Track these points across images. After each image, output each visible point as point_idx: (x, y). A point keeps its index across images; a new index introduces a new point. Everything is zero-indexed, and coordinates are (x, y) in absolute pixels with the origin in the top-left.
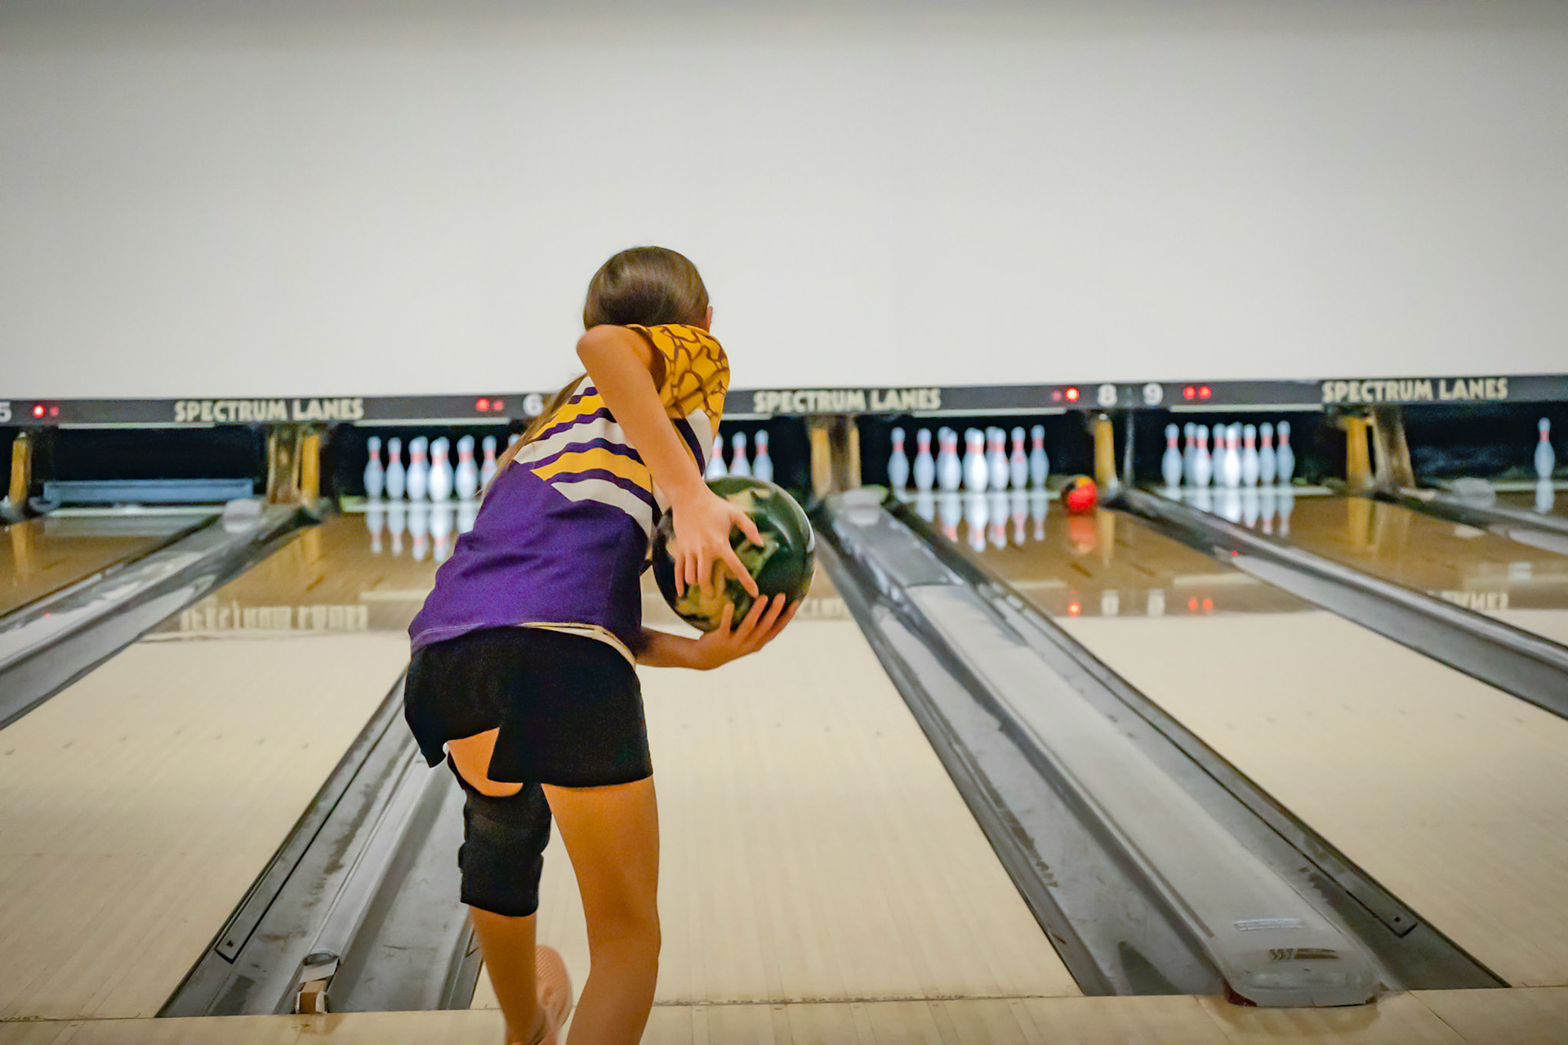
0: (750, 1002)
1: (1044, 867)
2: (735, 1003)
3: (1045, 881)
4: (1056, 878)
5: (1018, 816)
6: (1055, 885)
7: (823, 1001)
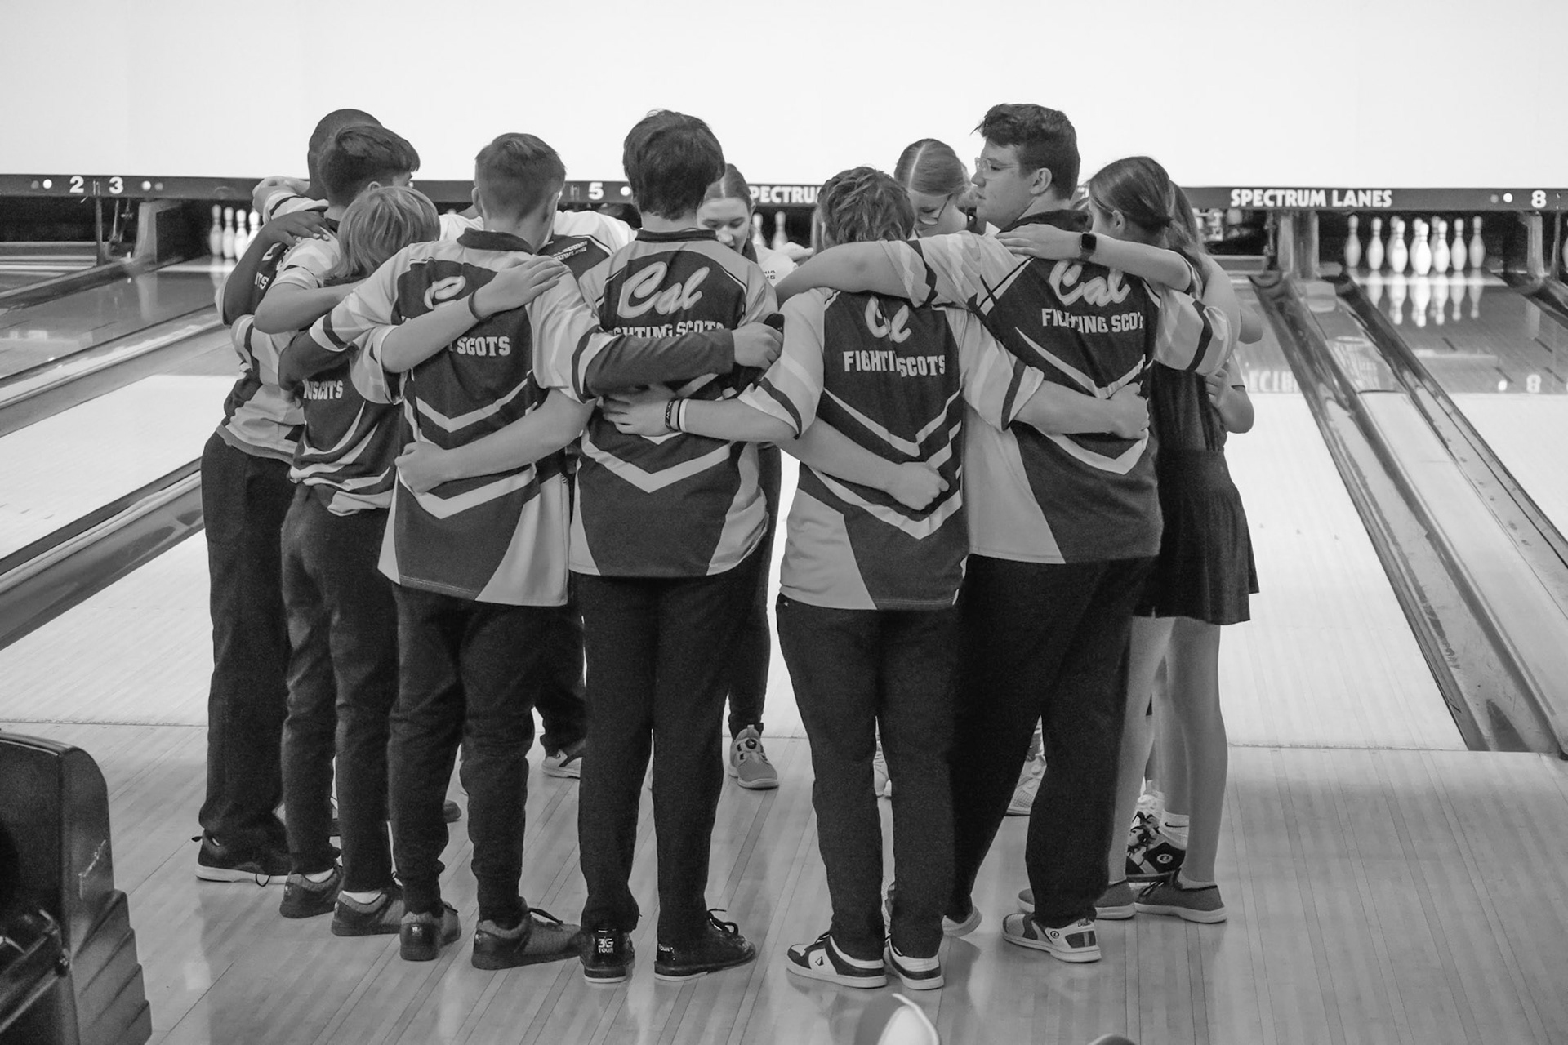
0: (1257, 746)
1: (1451, 652)
2: (1247, 746)
3: (1450, 664)
4: (1459, 662)
5: (1436, 610)
6: (1457, 667)
7: (1303, 747)
